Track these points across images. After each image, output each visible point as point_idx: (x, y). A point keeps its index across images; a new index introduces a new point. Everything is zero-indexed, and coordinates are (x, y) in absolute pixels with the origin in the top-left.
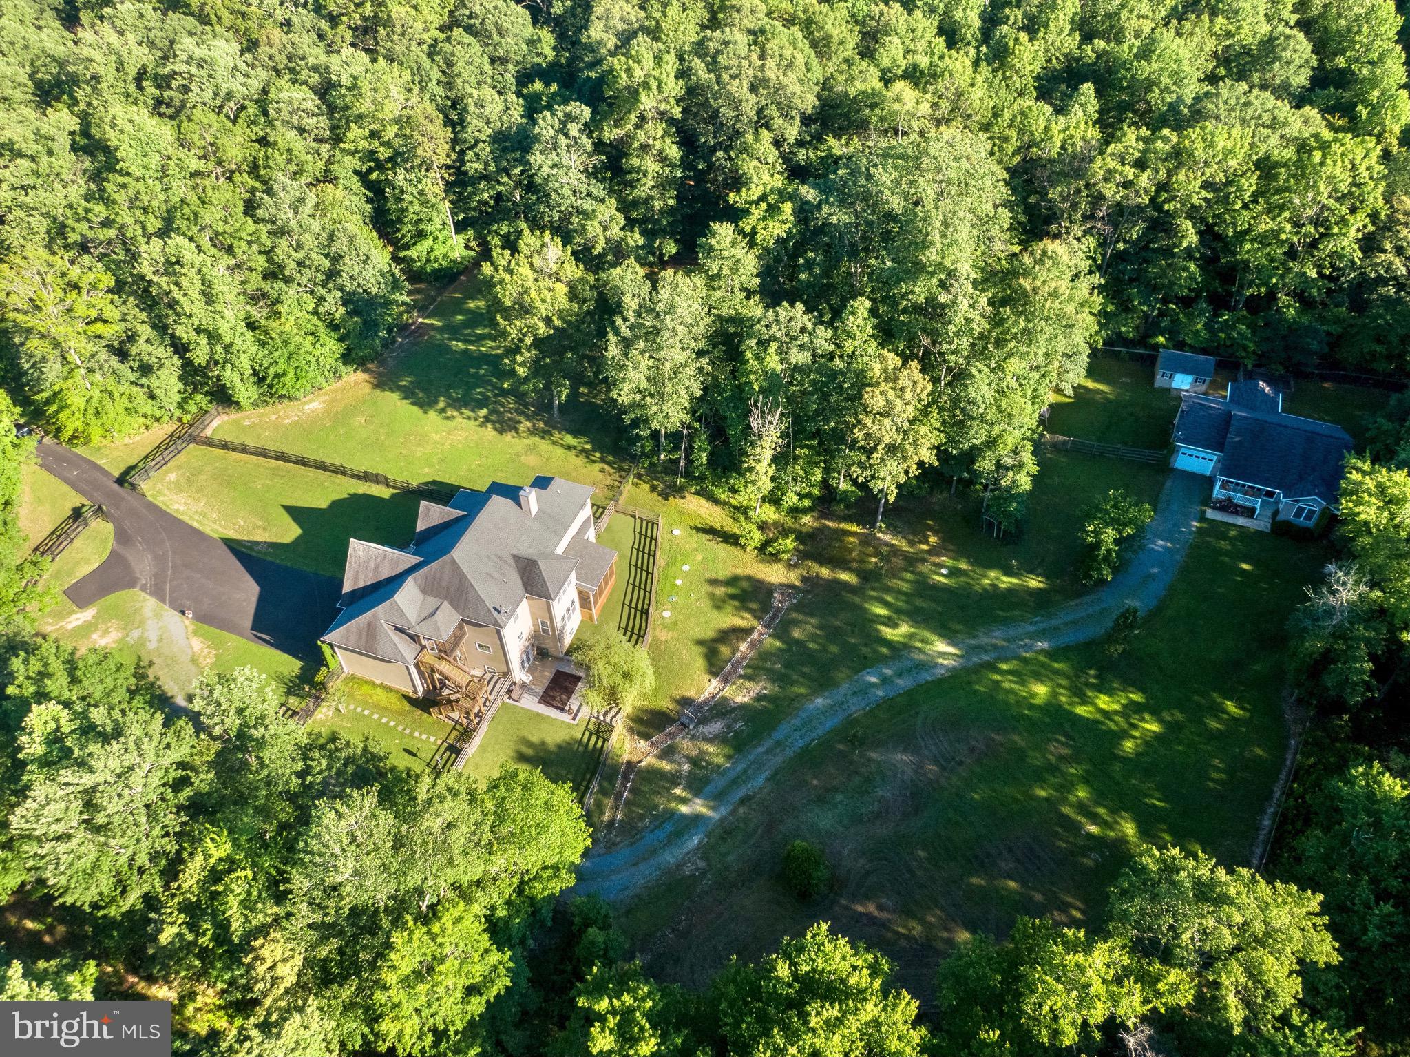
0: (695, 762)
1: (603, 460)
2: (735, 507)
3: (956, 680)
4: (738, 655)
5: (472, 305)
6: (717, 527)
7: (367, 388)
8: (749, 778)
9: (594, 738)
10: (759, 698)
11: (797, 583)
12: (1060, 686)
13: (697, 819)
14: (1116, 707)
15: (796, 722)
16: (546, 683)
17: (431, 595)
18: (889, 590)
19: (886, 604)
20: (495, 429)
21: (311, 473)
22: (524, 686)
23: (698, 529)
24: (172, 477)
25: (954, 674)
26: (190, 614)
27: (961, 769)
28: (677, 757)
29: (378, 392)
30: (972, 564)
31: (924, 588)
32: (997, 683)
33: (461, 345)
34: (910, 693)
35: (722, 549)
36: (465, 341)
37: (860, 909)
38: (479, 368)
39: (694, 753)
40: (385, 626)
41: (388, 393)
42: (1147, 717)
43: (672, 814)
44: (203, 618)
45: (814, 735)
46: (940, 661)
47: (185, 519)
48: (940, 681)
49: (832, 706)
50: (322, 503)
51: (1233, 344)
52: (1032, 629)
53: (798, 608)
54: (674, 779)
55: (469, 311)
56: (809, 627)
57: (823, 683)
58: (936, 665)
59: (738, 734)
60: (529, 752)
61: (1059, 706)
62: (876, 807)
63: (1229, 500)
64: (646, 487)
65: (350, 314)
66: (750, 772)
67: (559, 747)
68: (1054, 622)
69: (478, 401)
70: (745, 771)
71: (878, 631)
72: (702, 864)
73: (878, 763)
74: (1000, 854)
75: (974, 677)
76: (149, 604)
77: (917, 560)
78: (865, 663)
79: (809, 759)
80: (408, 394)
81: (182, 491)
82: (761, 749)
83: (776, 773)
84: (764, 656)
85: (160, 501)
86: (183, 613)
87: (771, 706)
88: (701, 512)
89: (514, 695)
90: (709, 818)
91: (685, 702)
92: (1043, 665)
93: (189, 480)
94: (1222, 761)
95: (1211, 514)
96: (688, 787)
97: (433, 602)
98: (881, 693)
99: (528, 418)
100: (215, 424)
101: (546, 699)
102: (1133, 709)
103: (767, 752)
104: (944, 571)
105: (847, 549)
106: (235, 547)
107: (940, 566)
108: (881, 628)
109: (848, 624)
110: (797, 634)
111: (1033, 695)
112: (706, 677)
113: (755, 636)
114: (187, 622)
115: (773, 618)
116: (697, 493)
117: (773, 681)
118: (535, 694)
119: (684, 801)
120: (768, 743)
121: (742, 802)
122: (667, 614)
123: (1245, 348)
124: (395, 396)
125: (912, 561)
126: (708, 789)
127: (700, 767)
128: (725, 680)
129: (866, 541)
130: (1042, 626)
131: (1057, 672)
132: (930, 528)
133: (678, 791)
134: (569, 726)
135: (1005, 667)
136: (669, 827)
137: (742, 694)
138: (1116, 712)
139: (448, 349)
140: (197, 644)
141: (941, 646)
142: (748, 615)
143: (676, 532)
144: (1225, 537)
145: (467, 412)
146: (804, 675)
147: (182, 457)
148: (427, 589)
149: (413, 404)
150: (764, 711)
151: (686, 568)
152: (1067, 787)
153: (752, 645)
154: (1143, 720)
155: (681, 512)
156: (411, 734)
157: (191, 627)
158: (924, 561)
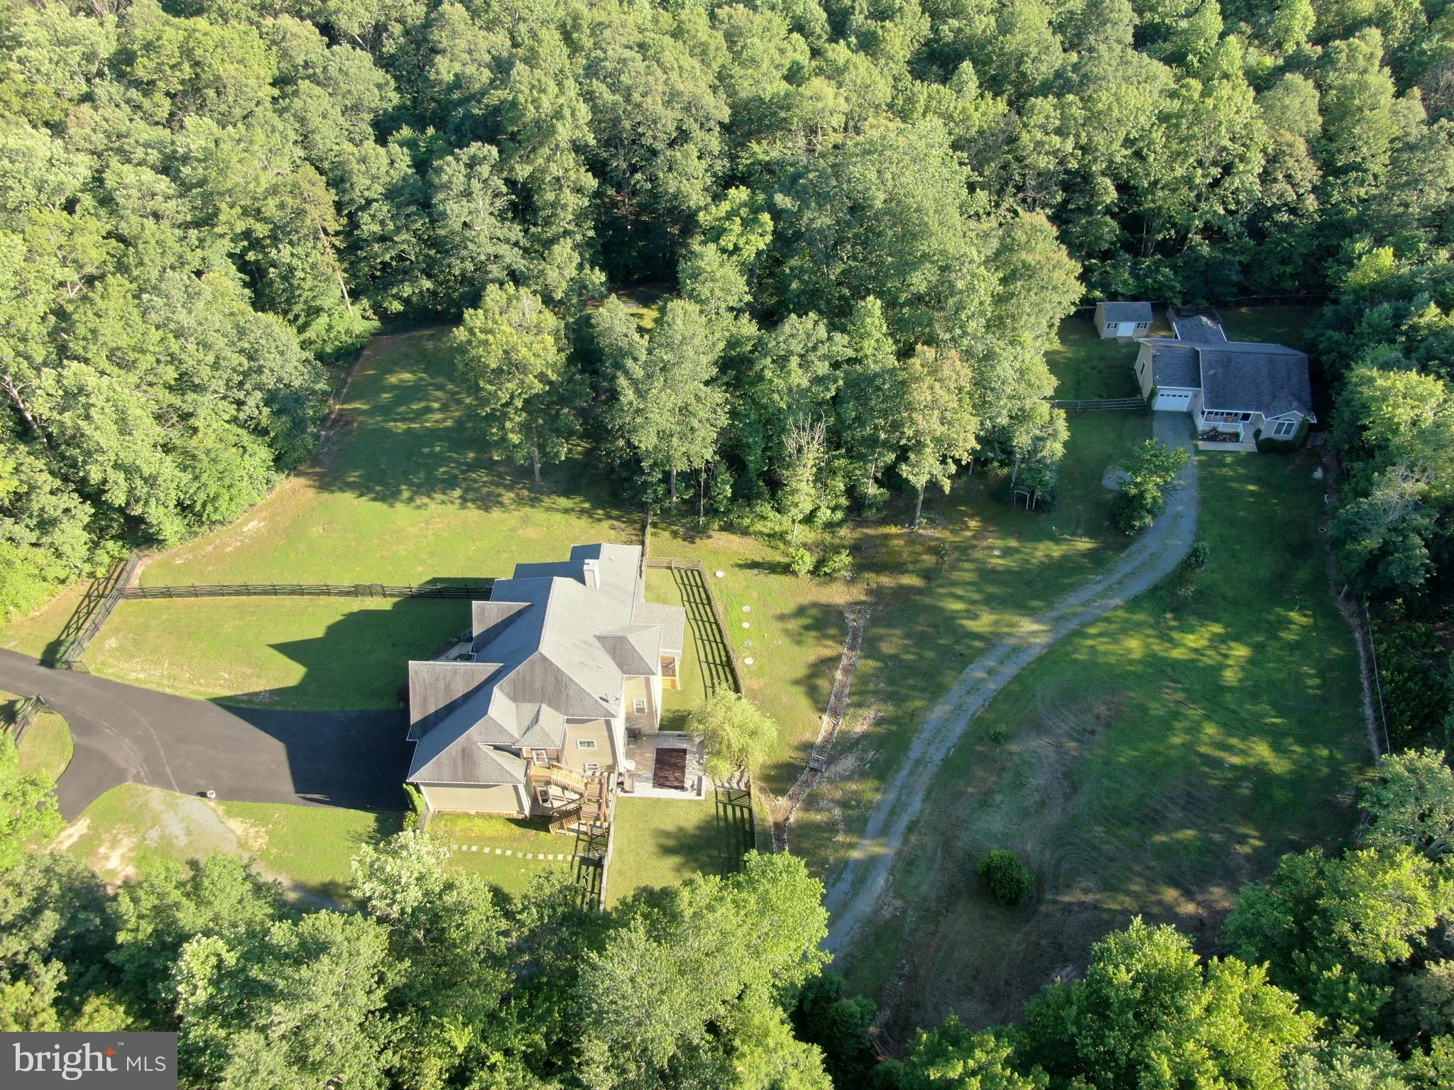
0: (844, 804)
1: (609, 517)
2: (769, 535)
3: (1053, 656)
4: (836, 684)
5: (393, 379)
6: (758, 559)
7: (311, 493)
8: (905, 805)
9: (729, 809)
10: (879, 722)
11: (863, 598)
12: (1148, 636)
13: (872, 861)
14: (1204, 643)
15: (926, 735)
16: (652, 764)
17: (525, 701)
18: (955, 584)
19: (959, 598)
20: (479, 508)
21: (287, 601)
22: (632, 775)
23: (740, 566)
24: (112, 643)
25: (1052, 649)
26: (212, 794)
27: (1096, 738)
28: (822, 804)
29: (326, 495)
30: (1018, 540)
31: (987, 575)
32: (1092, 647)
33: (402, 426)
34: (1017, 678)
35: (775, 581)
36: (404, 420)
37: (1067, 899)
38: (432, 446)
39: (838, 794)
40: (484, 748)
41: (338, 495)
42: (1232, 644)
43: (845, 863)
44: (227, 795)
45: (948, 744)
46: (1032, 640)
47: (153, 687)
48: (1041, 659)
49: (952, 712)
50: (316, 631)
51: (1161, 287)
52: (1099, 588)
53: (875, 621)
54: (831, 827)
55: (393, 388)
56: (894, 639)
57: (935, 691)
58: (1030, 646)
59: (874, 763)
60: (671, 843)
61: (1154, 655)
62: (1037, 797)
63: (1214, 429)
64: (666, 534)
65: (277, 414)
66: (904, 798)
67: (699, 828)
68: (1116, 577)
69: (444, 481)
70: (898, 799)
71: (962, 626)
72: (898, 903)
73: (1020, 754)
74: (1166, 807)
75: (1069, 648)
76: (156, 795)
77: (967, 548)
78: (963, 660)
79: (953, 769)
80: (362, 489)
81: (132, 657)
82: (904, 773)
83: (929, 791)
84: (864, 679)
85: (109, 673)
86: (203, 795)
87: (894, 728)
88: (735, 547)
89: (627, 787)
90: (884, 856)
91: (807, 747)
92: (1127, 621)
93: (135, 642)
94: (1311, 668)
95: (1202, 445)
96: (849, 830)
97: (529, 709)
98: (992, 686)
99: (510, 488)
100: (139, 570)
101: (660, 782)
102: (1217, 640)
103: (911, 773)
104: (996, 553)
105: (894, 552)
106: (231, 705)
107: (991, 548)
108: (965, 622)
109: (929, 626)
110: (887, 648)
111: (1129, 651)
112: (815, 716)
113: (844, 661)
114: (212, 804)
115: (854, 638)
116: (722, 529)
117: (885, 701)
118: (647, 780)
119: (851, 846)
120: (907, 766)
121: (911, 829)
122: (749, 661)
123: (1172, 289)
124: (349, 497)
125: (964, 550)
126: (871, 827)
127: (852, 808)
128: (835, 714)
129: (912, 540)
130: (1107, 583)
131: (1140, 624)
132: (965, 514)
133: (840, 838)
134: (698, 803)
135: (1092, 631)
136: (848, 876)
137: (861, 723)
138: (1205, 648)
139: (389, 433)
140: (237, 826)
141: (1028, 626)
142: (830, 643)
143: (720, 574)
144: (1222, 464)
145: (439, 497)
146: (913, 687)
147: (114, 617)
148: (517, 696)
149: (375, 499)
150: (890, 734)
151: (746, 608)
152: (1194, 729)
153: (846, 671)
154: (1230, 648)
155: (715, 552)
156: (535, 857)
157: (221, 809)
158: (974, 547)
